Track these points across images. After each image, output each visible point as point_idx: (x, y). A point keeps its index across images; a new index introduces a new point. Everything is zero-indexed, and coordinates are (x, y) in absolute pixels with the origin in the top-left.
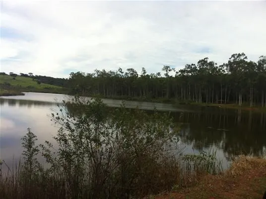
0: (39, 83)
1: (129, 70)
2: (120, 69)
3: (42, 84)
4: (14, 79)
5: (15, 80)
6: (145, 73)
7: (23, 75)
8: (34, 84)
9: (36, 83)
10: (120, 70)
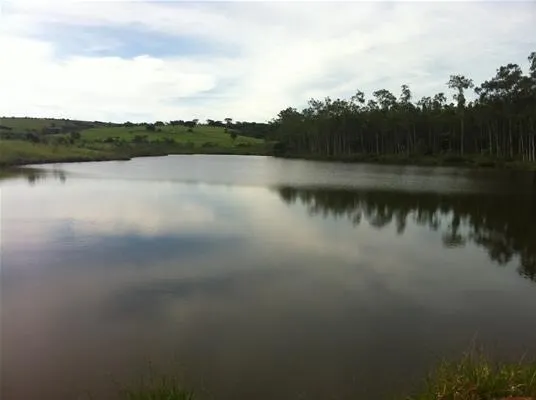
0: (234, 136)
1: (377, 94)
2: (360, 93)
3: (239, 137)
4: (190, 131)
5: (191, 134)
6: (408, 96)
7: (212, 123)
8: (225, 138)
9: (228, 136)
10: (360, 96)
